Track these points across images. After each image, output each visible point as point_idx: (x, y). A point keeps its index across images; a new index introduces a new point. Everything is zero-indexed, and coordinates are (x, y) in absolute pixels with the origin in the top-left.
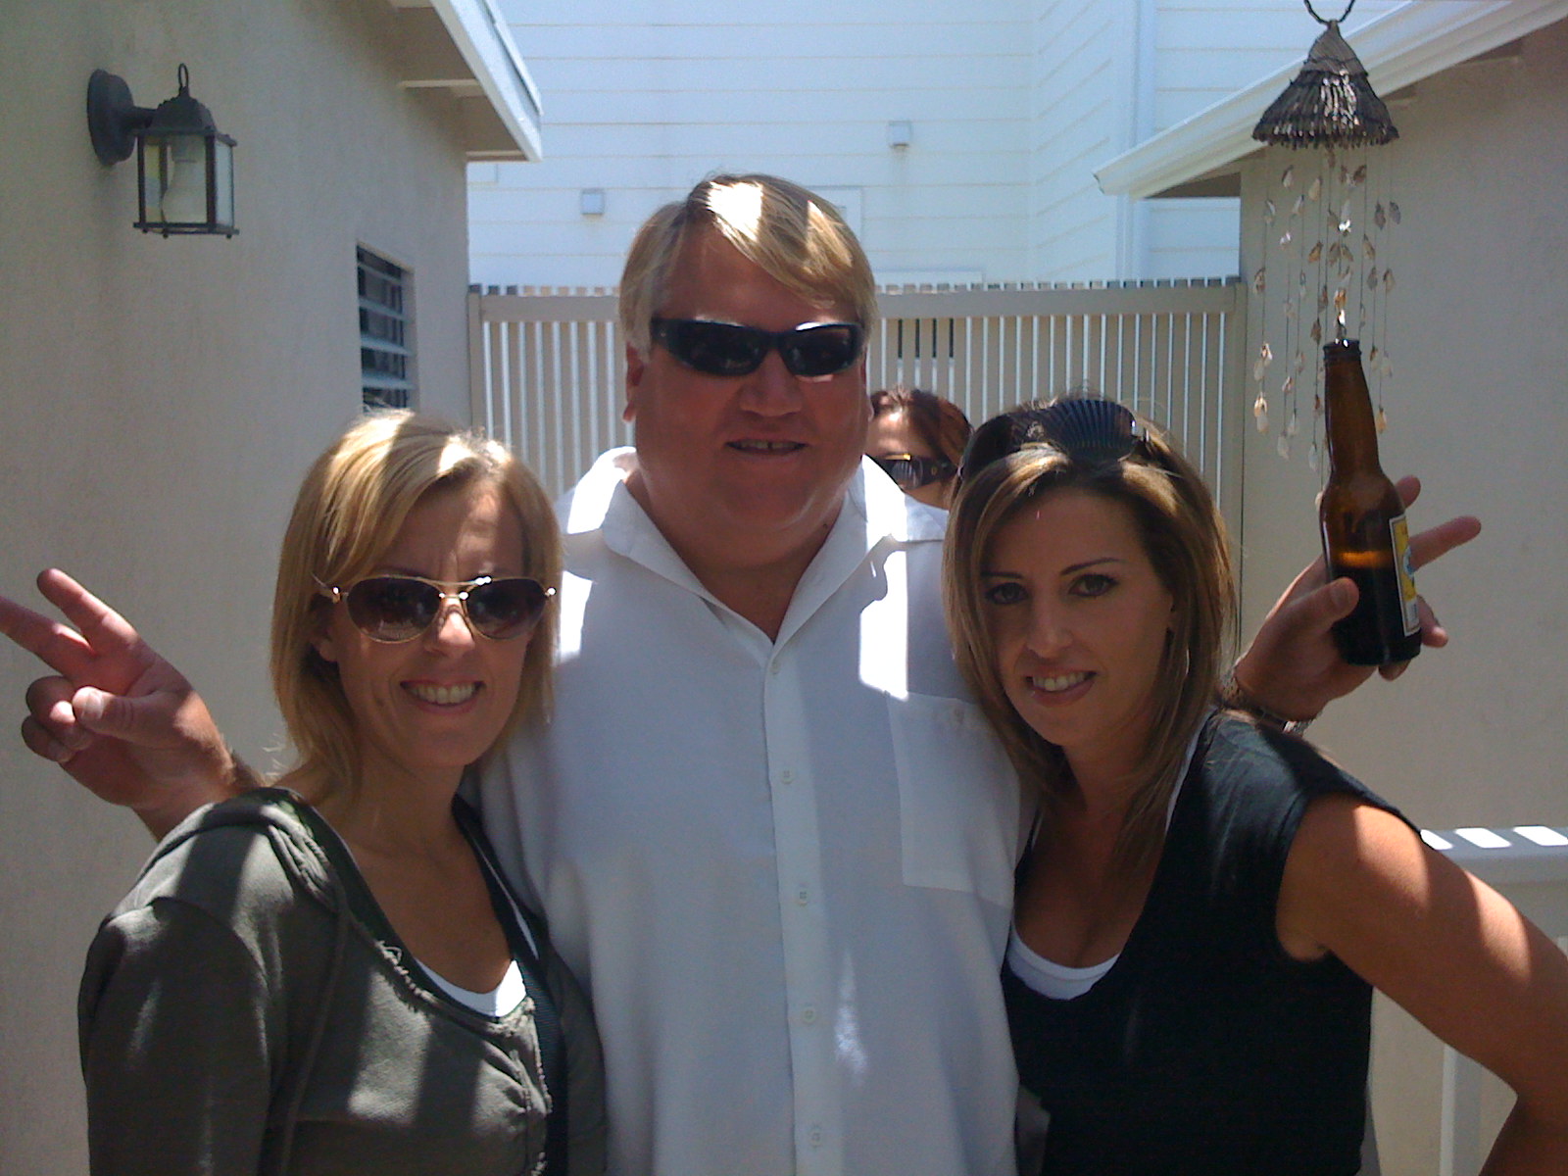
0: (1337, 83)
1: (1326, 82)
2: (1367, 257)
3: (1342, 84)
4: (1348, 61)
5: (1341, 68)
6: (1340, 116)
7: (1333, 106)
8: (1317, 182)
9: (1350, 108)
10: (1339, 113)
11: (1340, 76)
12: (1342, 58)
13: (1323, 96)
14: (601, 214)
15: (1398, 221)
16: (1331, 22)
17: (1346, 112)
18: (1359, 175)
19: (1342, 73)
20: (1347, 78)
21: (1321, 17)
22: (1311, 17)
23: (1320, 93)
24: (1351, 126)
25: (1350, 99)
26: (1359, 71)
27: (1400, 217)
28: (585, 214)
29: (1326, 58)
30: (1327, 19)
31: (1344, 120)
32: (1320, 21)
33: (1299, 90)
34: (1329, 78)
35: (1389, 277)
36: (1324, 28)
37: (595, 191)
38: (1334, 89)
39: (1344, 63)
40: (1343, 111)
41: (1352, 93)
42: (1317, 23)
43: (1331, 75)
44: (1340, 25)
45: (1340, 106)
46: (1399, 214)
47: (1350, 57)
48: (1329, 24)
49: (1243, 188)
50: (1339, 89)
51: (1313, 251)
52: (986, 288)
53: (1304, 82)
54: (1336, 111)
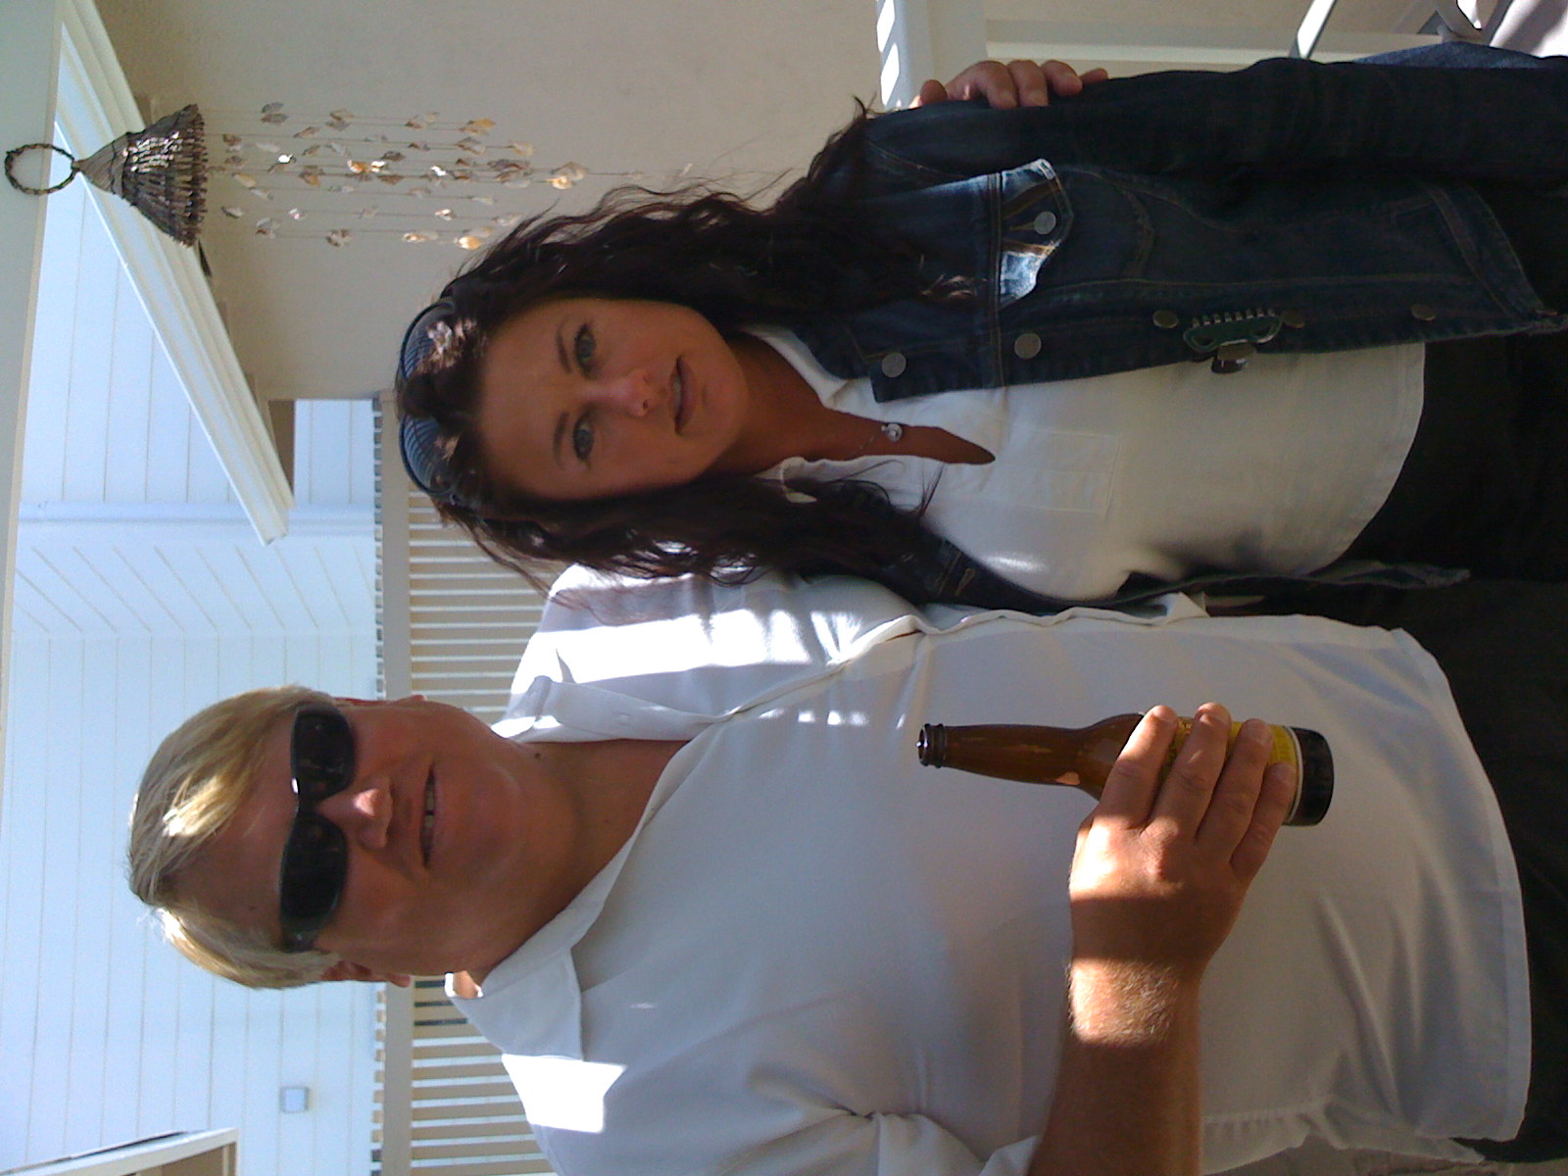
0: (135, 159)
1: (134, 169)
2: (316, 135)
3: (138, 153)
4: (114, 149)
5: (121, 155)
6: (169, 152)
7: (160, 159)
8: (237, 177)
9: (161, 144)
10: (166, 154)
11: (129, 156)
12: (112, 155)
13: (148, 170)
14: (307, 1091)
15: (281, 105)
16: (72, 168)
17: (166, 147)
18: (231, 140)
19: (126, 154)
20: (131, 149)
21: (68, 176)
22: (67, 188)
23: (145, 173)
24: (180, 141)
25: (153, 145)
26: (125, 140)
27: (277, 104)
28: (306, 1107)
29: (110, 170)
30: (70, 172)
31: (174, 148)
32: (71, 178)
33: (140, 195)
34: (131, 165)
35: (337, 115)
36: (79, 175)
37: (282, 1098)
38: (142, 160)
39: (115, 154)
40: (166, 150)
41: (147, 142)
42: (73, 181)
43: (128, 163)
44: (77, 159)
45: (159, 153)
46: (273, 104)
47: (110, 147)
48: (75, 170)
49: (284, 396)
50: (142, 155)
51: (308, 182)
52: (381, 643)
53: (134, 191)
54: (166, 157)
